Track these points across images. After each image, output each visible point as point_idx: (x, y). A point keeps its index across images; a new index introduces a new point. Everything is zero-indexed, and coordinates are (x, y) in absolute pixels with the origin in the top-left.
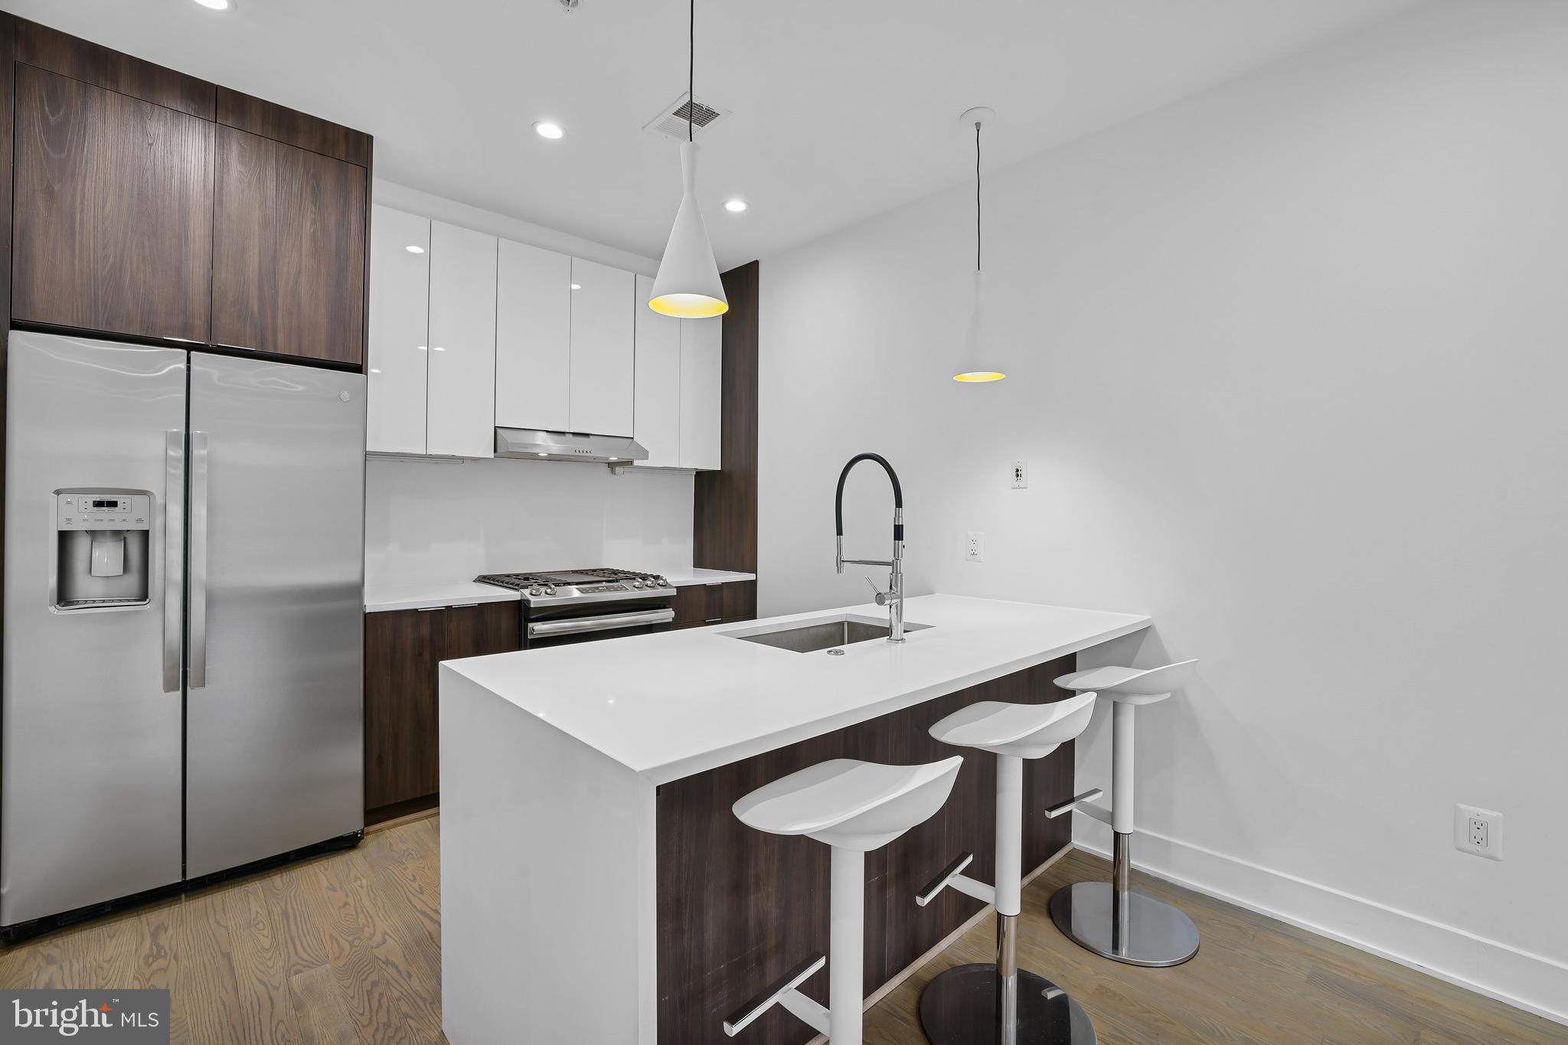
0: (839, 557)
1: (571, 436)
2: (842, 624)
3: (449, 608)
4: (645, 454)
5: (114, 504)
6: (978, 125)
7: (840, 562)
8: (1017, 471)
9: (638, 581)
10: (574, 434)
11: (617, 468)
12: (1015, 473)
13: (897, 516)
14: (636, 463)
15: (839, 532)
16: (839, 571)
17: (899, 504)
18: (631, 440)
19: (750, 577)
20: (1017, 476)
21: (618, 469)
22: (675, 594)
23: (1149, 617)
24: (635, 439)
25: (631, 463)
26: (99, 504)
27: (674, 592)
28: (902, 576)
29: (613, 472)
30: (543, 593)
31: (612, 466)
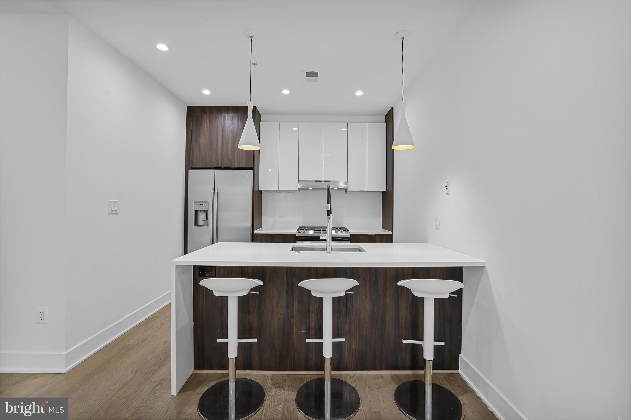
3: (275, 234)
5: (203, 205)
6: (403, 39)
8: (447, 186)
9: (336, 231)
10: (325, 181)
18: (346, 182)
20: (447, 189)
22: (350, 237)
23: (485, 261)
26: (200, 205)
29: (347, 193)
30: (302, 232)
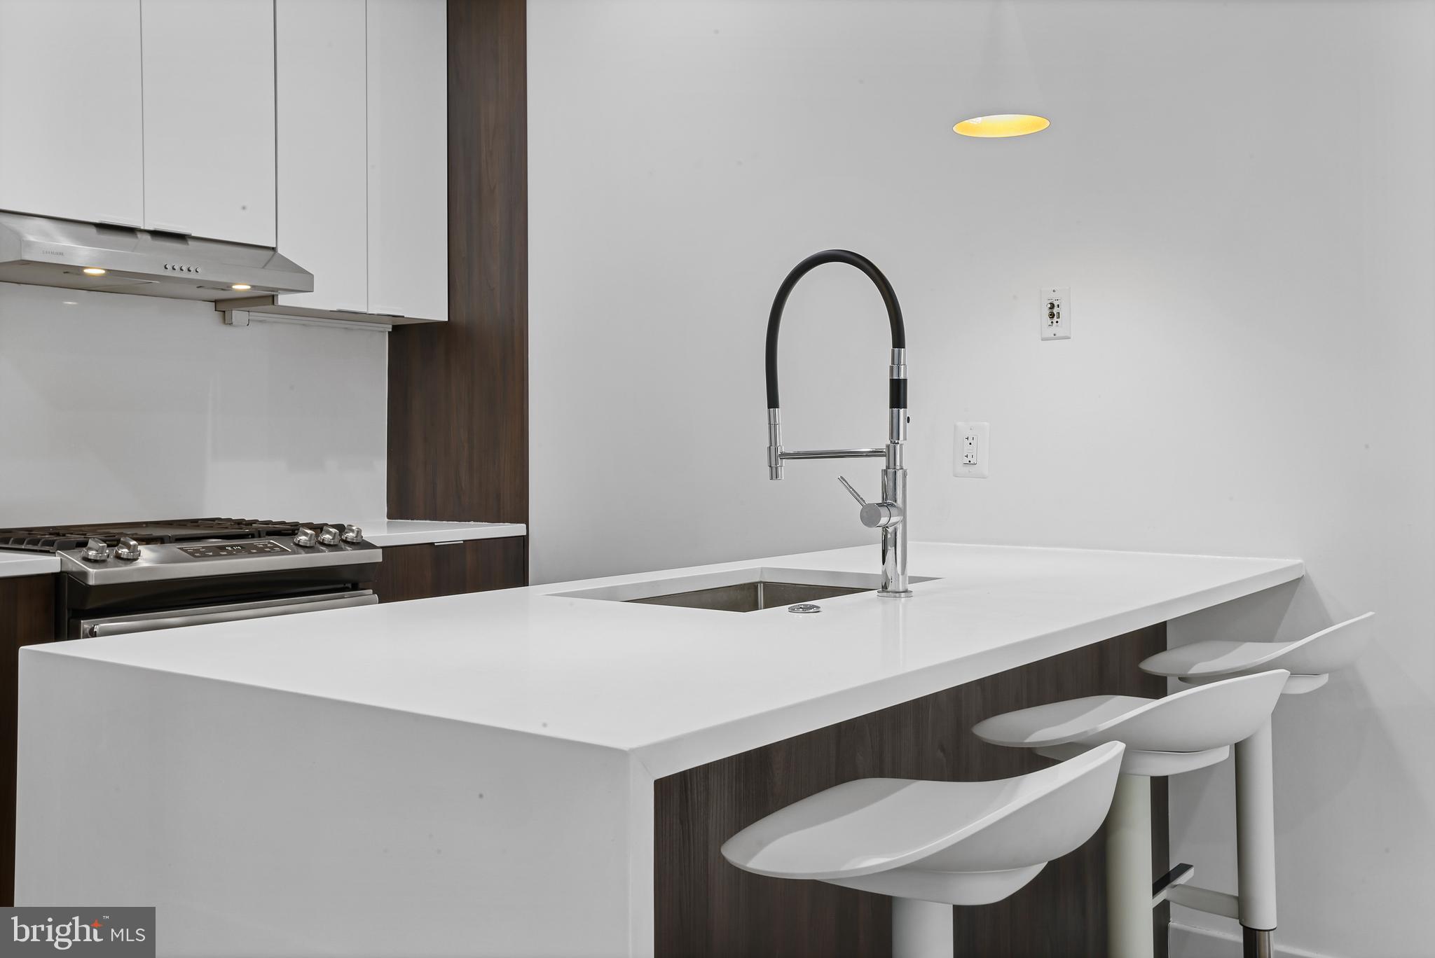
0: (773, 448)
1: (148, 237)
2: (754, 586)
4: (305, 281)
7: (776, 457)
8: (1052, 306)
9: (306, 534)
10: (156, 234)
11: (235, 313)
12: (1047, 312)
13: (896, 362)
14: (284, 300)
15: (773, 402)
16: (774, 474)
17: (899, 341)
18: (271, 253)
19: (516, 530)
20: (1052, 315)
21: (238, 315)
22: (381, 560)
24: (280, 251)
25: (272, 299)
27: (377, 556)
28: (905, 475)
29: (226, 319)
30: (111, 559)
31: (225, 306)
